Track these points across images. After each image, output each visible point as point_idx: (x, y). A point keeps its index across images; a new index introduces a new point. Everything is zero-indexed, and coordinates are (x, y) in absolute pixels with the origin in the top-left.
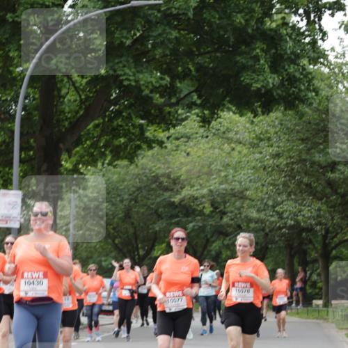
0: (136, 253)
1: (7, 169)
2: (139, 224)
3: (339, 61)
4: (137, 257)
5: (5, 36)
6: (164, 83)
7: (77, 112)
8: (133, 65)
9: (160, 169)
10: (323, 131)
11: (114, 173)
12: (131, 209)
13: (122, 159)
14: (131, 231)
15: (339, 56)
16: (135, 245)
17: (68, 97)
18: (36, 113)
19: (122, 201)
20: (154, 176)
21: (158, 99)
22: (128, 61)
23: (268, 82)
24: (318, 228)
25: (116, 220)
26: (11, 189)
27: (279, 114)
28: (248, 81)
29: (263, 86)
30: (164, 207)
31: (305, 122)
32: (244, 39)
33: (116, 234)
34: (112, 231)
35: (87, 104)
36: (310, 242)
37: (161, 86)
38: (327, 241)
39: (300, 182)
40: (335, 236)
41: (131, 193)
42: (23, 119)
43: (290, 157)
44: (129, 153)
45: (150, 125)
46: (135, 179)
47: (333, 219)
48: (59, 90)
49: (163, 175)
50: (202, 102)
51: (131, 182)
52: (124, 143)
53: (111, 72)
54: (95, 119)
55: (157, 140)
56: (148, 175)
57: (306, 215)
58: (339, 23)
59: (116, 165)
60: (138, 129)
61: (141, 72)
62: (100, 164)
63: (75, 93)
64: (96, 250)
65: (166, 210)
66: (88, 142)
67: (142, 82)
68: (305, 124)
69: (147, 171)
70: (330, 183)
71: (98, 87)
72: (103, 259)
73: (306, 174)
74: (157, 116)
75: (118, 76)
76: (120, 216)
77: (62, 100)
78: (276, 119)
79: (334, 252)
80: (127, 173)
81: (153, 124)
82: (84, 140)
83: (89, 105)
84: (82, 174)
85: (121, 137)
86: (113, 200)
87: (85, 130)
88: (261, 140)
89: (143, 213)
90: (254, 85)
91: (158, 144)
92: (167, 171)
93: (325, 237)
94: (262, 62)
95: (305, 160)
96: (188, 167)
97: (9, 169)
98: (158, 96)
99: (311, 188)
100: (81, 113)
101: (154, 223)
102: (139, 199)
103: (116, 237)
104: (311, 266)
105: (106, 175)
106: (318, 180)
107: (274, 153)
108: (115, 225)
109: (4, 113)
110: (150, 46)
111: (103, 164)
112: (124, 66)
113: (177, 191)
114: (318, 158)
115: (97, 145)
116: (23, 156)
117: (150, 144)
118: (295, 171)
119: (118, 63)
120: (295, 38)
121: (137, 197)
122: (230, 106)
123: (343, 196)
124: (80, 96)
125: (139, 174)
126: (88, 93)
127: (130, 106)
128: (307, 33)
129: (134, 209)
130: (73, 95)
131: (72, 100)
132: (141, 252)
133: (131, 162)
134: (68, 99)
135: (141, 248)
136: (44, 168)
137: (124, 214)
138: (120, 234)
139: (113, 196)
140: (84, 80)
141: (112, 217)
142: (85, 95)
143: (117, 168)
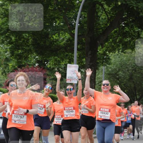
0: (135, 97)
1: (71, 54)
7: (106, 25)
11: (124, 56)
12: (133, 75)
13: (128, 49)
14: (133, 86)
16: (135, 94)
18: (85, 25)
19: (128, 71)
25: (125, 80)
26: (73, 64)
33: (125, 87)
34: (123, 86)
41: (133, 66)
42: (79, 28)
44: (132, 46)
45: (142, 31)
48: (97, 13)
51: (133, 61)
52: (129, 40)
53: (124, 3)
54: (116, 28)
59: (126, 52)
60: (137, 34)
61: (139, 2)
62: (117, 52)
63: (105, 14)
66: (111, 40)
71: (117, 12)
76: (127, 78)
80: (131, 56)
82: (109, 38)
83: (112, 20)
84: (108, 56)
85: (128, 38)
86: (124, 70)
87: (110, 34)
89: (139, 76)
97: (72, 54)
100: (108, 25)
102: (137, 69)
103: (125, 89)
105: (120, 57)
108: (125, 83)
109: (70, 25)
111: (119, 52)
116: (79, 47)
121: (136, 69)
124: (108, 16)
126: (112, 15)
127: (133, 21)
129: (134, 75)
130: (104, 16)
131: (104, 18)
132: (138, 97)
133: (133, 50)
134: (102, 18)
135: (138, 95)
136: (90, 53)
137: (129, 77)
138: (128, 88)
139: (124, 68)
140: (110, 8)
141: (123, 79)
142: (110, 16)
143: (126, 54)
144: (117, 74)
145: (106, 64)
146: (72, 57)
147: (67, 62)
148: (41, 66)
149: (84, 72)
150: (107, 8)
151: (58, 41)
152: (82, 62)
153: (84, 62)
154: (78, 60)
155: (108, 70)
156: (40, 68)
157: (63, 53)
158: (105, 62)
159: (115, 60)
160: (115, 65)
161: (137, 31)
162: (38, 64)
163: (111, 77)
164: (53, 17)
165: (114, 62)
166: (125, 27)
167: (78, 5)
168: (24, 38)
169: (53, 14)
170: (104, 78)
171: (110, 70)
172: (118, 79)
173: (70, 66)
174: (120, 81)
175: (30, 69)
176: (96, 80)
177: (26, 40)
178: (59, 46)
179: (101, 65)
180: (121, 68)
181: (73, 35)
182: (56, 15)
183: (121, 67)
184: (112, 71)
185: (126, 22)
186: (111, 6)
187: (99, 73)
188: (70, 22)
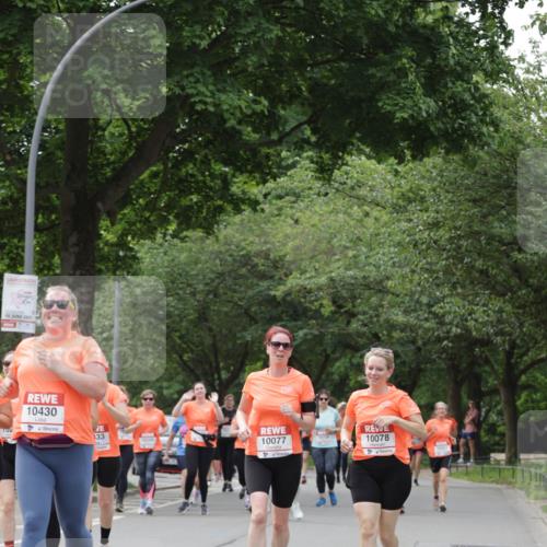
0: (216, 376)
1: (16, 241)
2: (221, 331)
3: (531, 76)
4: (217, 382)
5: (12, 32)
6: (258, 108)
7: (124, 153)
8: (211, 80)
9: (253, 244)
10: (506, 188)
11: (181, 251)
12: (208, 308)
13: (194, 229)
14: (208, 341)
15: (531, 69)
16: (214, 364)
17: (111, 129)
18: (59, 154)
19: (193, 294)
20: (243, 256)
21: (250, 134)
22: (203, 74)
23: (420, 109)
24: (499, 339)
25: (184, 324)
26: (22, 273)
27: (438, 160)
28: (389, 108)
29: (412, 116)
30: (260, 304)
31: (477, 173)
32: (384, 41)
33: (184, 346)
34: (178, 341)
35: (140, 140)
36: (487, 361)
37: (254, 113)
38: (513, 361)
39: (470, 267)
40: (525, 354)
41: (209, 281)
42: (40, 163)
43: (456, 228)
44: (205, 218)
45: (237, 174)
46: (215, 259)
47: (521, 325)
49: (258, 254)
50: (319, 139)
51: (208, 265)
52: (196, 203)
53: (177, 91)
54: (154, 165)
55: (249, 199)
56: (235, 254)
57: (480, 320)
58: (531, 17)
59: (186, 237)
60: (219, 182)
61: (223, 91)
62: (159, 235)
63: (120, 123)
65: (263, 308)
66: (141, 201)
67: (225, 107)
68: (478, 176)
69: (233, 247)
70: (517, 270)
72: (165, 384)
73: (479, 254)
74: (248, 160)
75: (189, 96)
76: (191, 317)
77: (100, 133)
78: (434, 167)
79: (523, 378)
80: (201, 251)
81: (242, 173)
82: (134, 197)
83: (144, 142)
84: (131, 249)
85: (192, 194)
86: (181, 292)
87: (136, 182)
88: (410, 201)
89: (226, 313)
90: (398, 115)
91: (250, 205)
92: (264, 248)
93: (509, 354)
94: (411, 77)
95: (478, 233)
96: (297, 242)
98: (249, 129)
99: (488, 277)
100: (131, 154)
101: (244, 329)
102: (221, 291)
103: (184, 351)
104: (487, 399)
105: (169, 253)
106: (498, 264)
107: (430, 220)
108: (184, 332)
109: (10, 153)
110: (237, 50)
111: (165, 235)
112: (197, 81)
113: (281, 279)
114: (499, 229)
115: (155, 205)
116: (40, 220)
117: (237, 204)
118: (463, 249)
119: (187, 76)
120: (464, 41)
121: (217, 288)
122: (362, 147)
123: (537, 290)
124: (129, 129)
125: (221, 252)
126: (141, 124)
127: (208, 143)
128: (481, 32)
129: (212, 308)
130: (117, 126)
131: (117, 134)
132: (224, 375)
133: (208, 234)
134: (110, 133)
135: (224, 368)
136: (73, 239)
137: (197, 315)
138: (191, 346)
139: (181, 286)
141: (178, 319)
142: (136, 127)
143: (186, 242)
145: (125, 274)
152: (50, 268)
153: (57, 267)
154: (37, 262)
158: (123, 269)
159: (152, 263)
161: (221, 174)
165: (150, 267)
173: (11, 280)
180: (170, 285)
181: (21, 185)
183: (173, 282)
185: (186, 146)
188: (13, 145)
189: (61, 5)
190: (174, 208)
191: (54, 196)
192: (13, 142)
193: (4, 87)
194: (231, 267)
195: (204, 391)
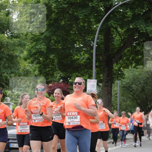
0: (147, 106)
2: (148, 94)
4: (147, 108)
5: (88, 12)
7: (120, 45)
8: (144, 23)
11: (136, 72)
12: (144, 87)
13: (140, 65)
14: (145, 97)
16: (146, 103)
17: (116, 38)
18: (102, 46)
19: (140, 84)
22: (142, 22)
25: (138, 92)
26: (92, 79)
33: (138, 98)
34: (136, 97)
35: (124, 41)
41: (144, 80)
42: (97, 48)
46: (146, 74)
48: (112, 35)
51: (144, 75)
52: (140, 58)
53: (135, 26)
54: (128, 48)
59: (138, 68)
61: (148, 26)
62: (130, 68)
63: (119, 36)
64: (129, 105)
66: (125, 58)
67: (148, 31)
71: (129, 33)
72: (132, 109)
75: (138, 28)
76: (140, 90)
77: (113, 39)
80: (142, 71)
82: (123, 57)
84: (122, 72)
85: (139, 55)
86: (136, 83)
87: (124, 53)
89: (150, 89)
97: (91, 71)
102: (148, 83)
103: (138, 100)
105: (133, 72)
108: (137, 94)
109: (89, 46)
111: (132, 67)
112: (140, 24)
115: (129, 59)
116: (97, 64)
119: (138, 23)
121: (147, 82)
124: (121, 38)
125: (148, 72)
126: (125, 36)
129: (146, 87)
130: (118, 37)
131: (118, 40)
132: (149, 106)
134: (116, 39)
135: (149, 104)
136: (106, 69)
138: (140, 98)
139: (136, 81)
140: (123, 31)
141: (136, 91)
142: (123, 37)
143: (138, 69)
144: (131, 86)
145: (121, 78)
146: (91, 73)
147: (87, 78)
148: (65, 82)
149: (101, 85)
150: (120, 31)
151: (79, 60)
152: (99, 78)
153: (101, 77)
154: (96, 76)
155: (122, 84)
156: (64, 84)
157: (84, 70)
158: (120, 77)
159: (128, 75)
160: (129, 79)
162: (62, 80)
163: (125, 90)
164: (74, 40)
165: (128, 77)
166: (137, 46)
167: (95, 29)
168: (50, 58)
169: (74, 38)
170: (119, 90)
171: (124, 83)
172: (131, 91)
173: (90, 81)
174: (133, 93)
175: (56, 84)
176: (112, 93)
177: (51, 60)
178: (80, 64)
179: (116, 79)
180: (133, 81)
181: (91, 55)
182: (76, 38)
183: (134, 80)
184: (126, 84)
185: (137, 42)
186: (124, 29)
187: (115, 86)
188: (89, 44)
189: (102, 4)
190: (134, 60)
191: (101, 57)
192: (89, 43)
193: (86, 28)
194: (151, 76)
195: (139, 110)
